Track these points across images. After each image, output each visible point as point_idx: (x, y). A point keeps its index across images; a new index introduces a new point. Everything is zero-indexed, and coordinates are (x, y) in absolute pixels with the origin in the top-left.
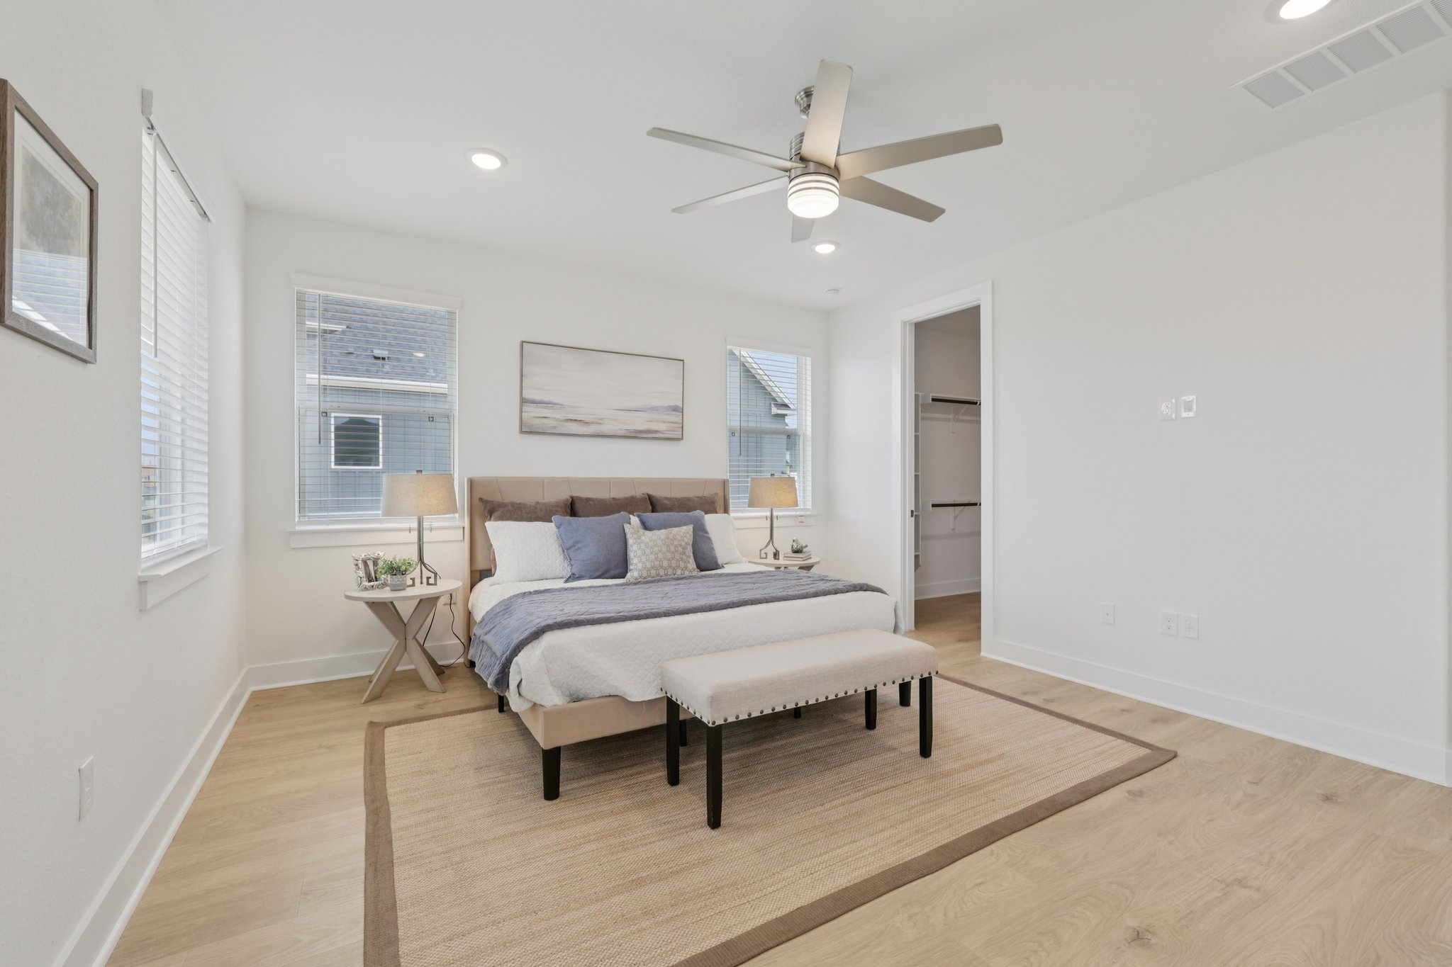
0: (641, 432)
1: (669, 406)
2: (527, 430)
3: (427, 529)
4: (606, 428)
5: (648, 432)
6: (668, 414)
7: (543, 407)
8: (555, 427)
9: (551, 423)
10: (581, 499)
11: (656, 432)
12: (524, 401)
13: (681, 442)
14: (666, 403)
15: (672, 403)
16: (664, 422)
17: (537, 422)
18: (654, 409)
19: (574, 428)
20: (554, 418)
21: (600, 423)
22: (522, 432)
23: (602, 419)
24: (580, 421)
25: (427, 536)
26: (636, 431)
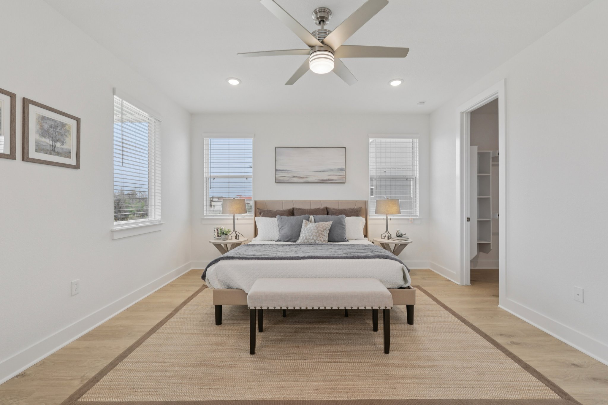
0: (325, 180)
1: (338, 168)
2: (278, 182)
3: (236, 219)
4: (309, 180)
5: (329, 180)
6: (338, 172)
7: (283, 172)
8: (289, 180)
9: (287, 178)
10: (296, 209)
11: (332, 180)
12: (276, 170)
13: (345, 184)
14: (337, 167)
15: (340, 167)
16: (336, 176)
17: (281, 178)
18: (331, 170)
19: (296, 180)
20: (288, 176)
21: (307, 178)
22: (276, 182)
23: (308, 176)
24: (299, 177)
25: (236, 221)
26: (323, 180)
